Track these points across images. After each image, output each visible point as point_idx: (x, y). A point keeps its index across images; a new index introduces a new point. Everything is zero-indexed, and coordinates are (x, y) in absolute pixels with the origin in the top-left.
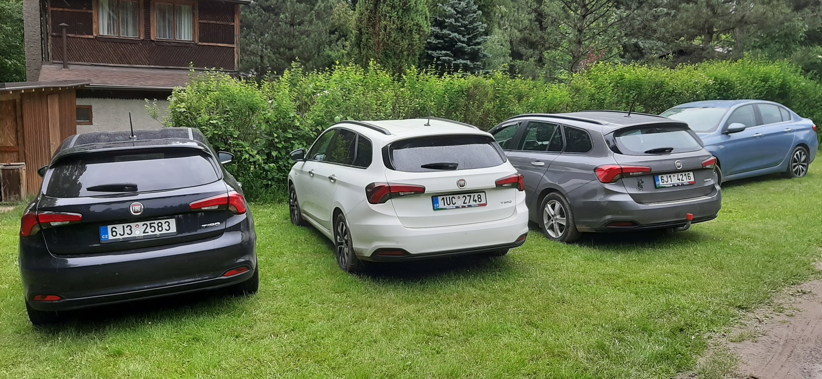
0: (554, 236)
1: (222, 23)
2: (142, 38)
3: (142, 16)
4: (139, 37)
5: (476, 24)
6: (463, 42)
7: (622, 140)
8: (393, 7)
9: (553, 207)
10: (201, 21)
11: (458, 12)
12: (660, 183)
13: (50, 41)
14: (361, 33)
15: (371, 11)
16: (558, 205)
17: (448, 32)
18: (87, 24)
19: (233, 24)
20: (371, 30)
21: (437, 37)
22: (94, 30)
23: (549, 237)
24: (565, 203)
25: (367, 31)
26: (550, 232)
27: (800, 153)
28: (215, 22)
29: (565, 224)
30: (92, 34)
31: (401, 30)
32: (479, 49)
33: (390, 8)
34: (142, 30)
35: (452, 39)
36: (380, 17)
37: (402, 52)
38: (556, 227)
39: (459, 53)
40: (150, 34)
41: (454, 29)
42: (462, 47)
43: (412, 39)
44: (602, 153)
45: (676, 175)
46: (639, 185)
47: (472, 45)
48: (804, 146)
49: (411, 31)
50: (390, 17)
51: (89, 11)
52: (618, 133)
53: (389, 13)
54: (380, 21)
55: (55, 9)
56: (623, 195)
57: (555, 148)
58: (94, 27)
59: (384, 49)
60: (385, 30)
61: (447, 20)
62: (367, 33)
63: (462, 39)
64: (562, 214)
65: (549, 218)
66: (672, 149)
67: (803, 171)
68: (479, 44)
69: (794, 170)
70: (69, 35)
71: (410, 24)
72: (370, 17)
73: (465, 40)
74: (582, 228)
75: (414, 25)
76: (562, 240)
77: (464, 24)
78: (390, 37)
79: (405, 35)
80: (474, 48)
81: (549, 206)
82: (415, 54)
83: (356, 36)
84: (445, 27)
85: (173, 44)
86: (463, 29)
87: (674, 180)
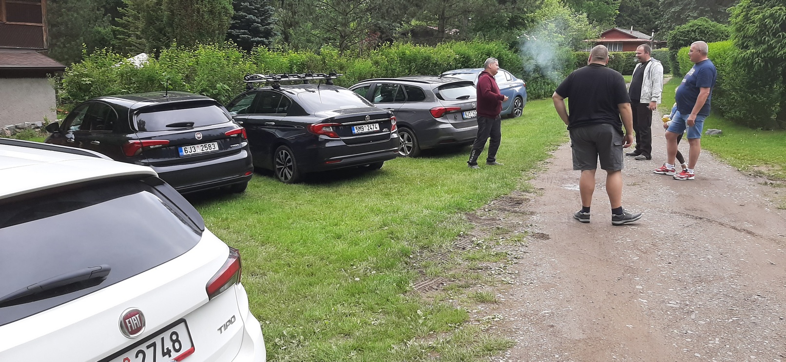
1: (29, 3)
5: (267, 8)
6: (258, 23)
7: (443, 92)
12: (465, 116)
14: (173, 14)
17: (244, 14)
20: (183, 12)
24: (411, 133)
25: (179, 13)
26: (403, 154)
27: (518, 101)
29: (411, 146)
31: (211, 12)
32: (272, 28)
35: (249, 19)
37: (214, 31)
38: (406, 149)
39: (255, 32)
41: (249, 11)
42: (258, 27)
43: (221, 20)
44: (433, 100)
45: (472, 111)
46: (455, 118)
47: (265, 25)
48: (519, 96)
49: (220, 13)
52: (441, 88)
56: (446, 124)
57: (400, 100)
59: (198, 29)
60: (198, 12)
62: (180, 15)
63: (257, 20)
66: (469, 96)
67: (520, 113)
68: (269, 24)
69: (515, 112)
71: (218, 7)
73: (259, 20)
74: (423, 147)
75: (222, 8)
76: (410, 156)
77: (257, 7)
78: (203, 18)
79: (215, 17)
80: (267, 28)
82: (224, 33)
83: (168, 17)
84: (240, 10)
86: (256, 11)
87: (472, 114)
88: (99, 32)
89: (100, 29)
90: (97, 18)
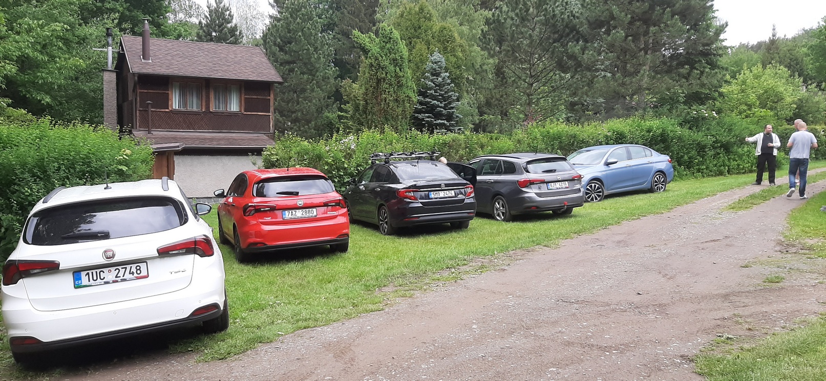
0: (499, 219)
1: (261, 97)
2: (203, 110)
3: (204, 94)
4: (202, 110)
5: (450, 94)
6: (441, 107)
7: (530, 167)
8: (391, 85)
9: (499, 204)
10: (246, 97)
11: (436, 85)
12: (550, 187)
13: (138, 114)
14: (367, 103)
15: (374, 88)
16: (501, 203)
17: (430, 100)
18: (165, 102)
19: (269, 98)
20: (374, 101)
21: (421, 103)
22: (170, 105)
23: (498, 220)
24: (505, 200)
25: (371, 102)
26: (498, 218)
28: (256, 97)
29: (505, 212)
30: (168, 109)
31: (396, 100)
32: (453, 112)
33: (388, 86)
34: (204, 104)
35: (433, 105)
36: (381, 92)
37: (397, 116)
38: (501, 214)
39: (438, 116)
40: (209, 107)
41: (434, 98)
42: (441, 111)
43: (404, 107)
45: (558, 183)
46: (539, 188)
47: (448, 109)
48: (662, 172)
49: (403, 101)
50: (389, 92)
51: (167, 92)
52: (529, 163)
53: (387, 89)
54: (381, 94)
55: (142, 91)
56: (532, 193)
57: (499, 173)
58: (170, 103)
59: (385, 114)
60: (385, 101)
61: (428, 92)
62: (372, 104)
63: (440, 105)
64: (503, 207)
65: (497, 210)
66: (556, 170)
67: (662, 188)
68: (452, 108)
69: (656, 187)
70: (152, 109)
71: (402, 96)
72: (373, 92)
73: (443, 105)
74: (513, 212)
75: (406, 97)
76: (504, 220)
77: (441, 94)
78: (389, 106)
79: (399, 104)
80: (449, 112)
81: (497, 203)
82: (407, 118)
83: (363, 106)
84: (427, 96)
85: (226, 114)
86: (441, 97)
87: (558, 185)
88: (328, 117)
89: (328, 115)
90: (328, 105)
